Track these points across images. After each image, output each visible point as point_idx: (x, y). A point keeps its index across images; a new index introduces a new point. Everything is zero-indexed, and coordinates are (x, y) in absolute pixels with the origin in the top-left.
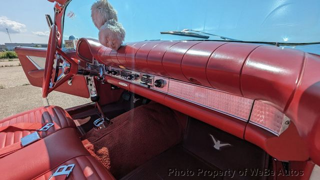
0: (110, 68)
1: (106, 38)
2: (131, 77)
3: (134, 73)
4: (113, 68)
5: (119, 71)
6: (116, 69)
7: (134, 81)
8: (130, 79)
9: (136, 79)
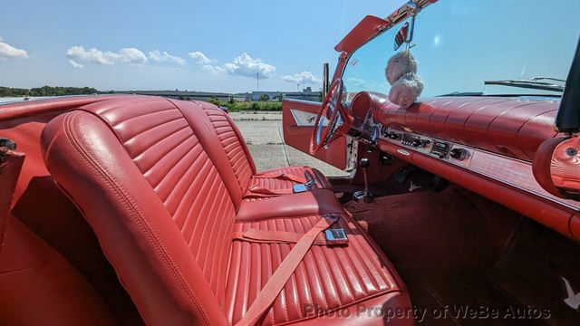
0: (389, 130)
1: (399, 94)
2: (418, 143)
3: (423, 138)
4: (393, 130)
5: (401, 135)
6: (397, 132)
7: (420, 150)
8: (415, 146)
9: (424, 146)
